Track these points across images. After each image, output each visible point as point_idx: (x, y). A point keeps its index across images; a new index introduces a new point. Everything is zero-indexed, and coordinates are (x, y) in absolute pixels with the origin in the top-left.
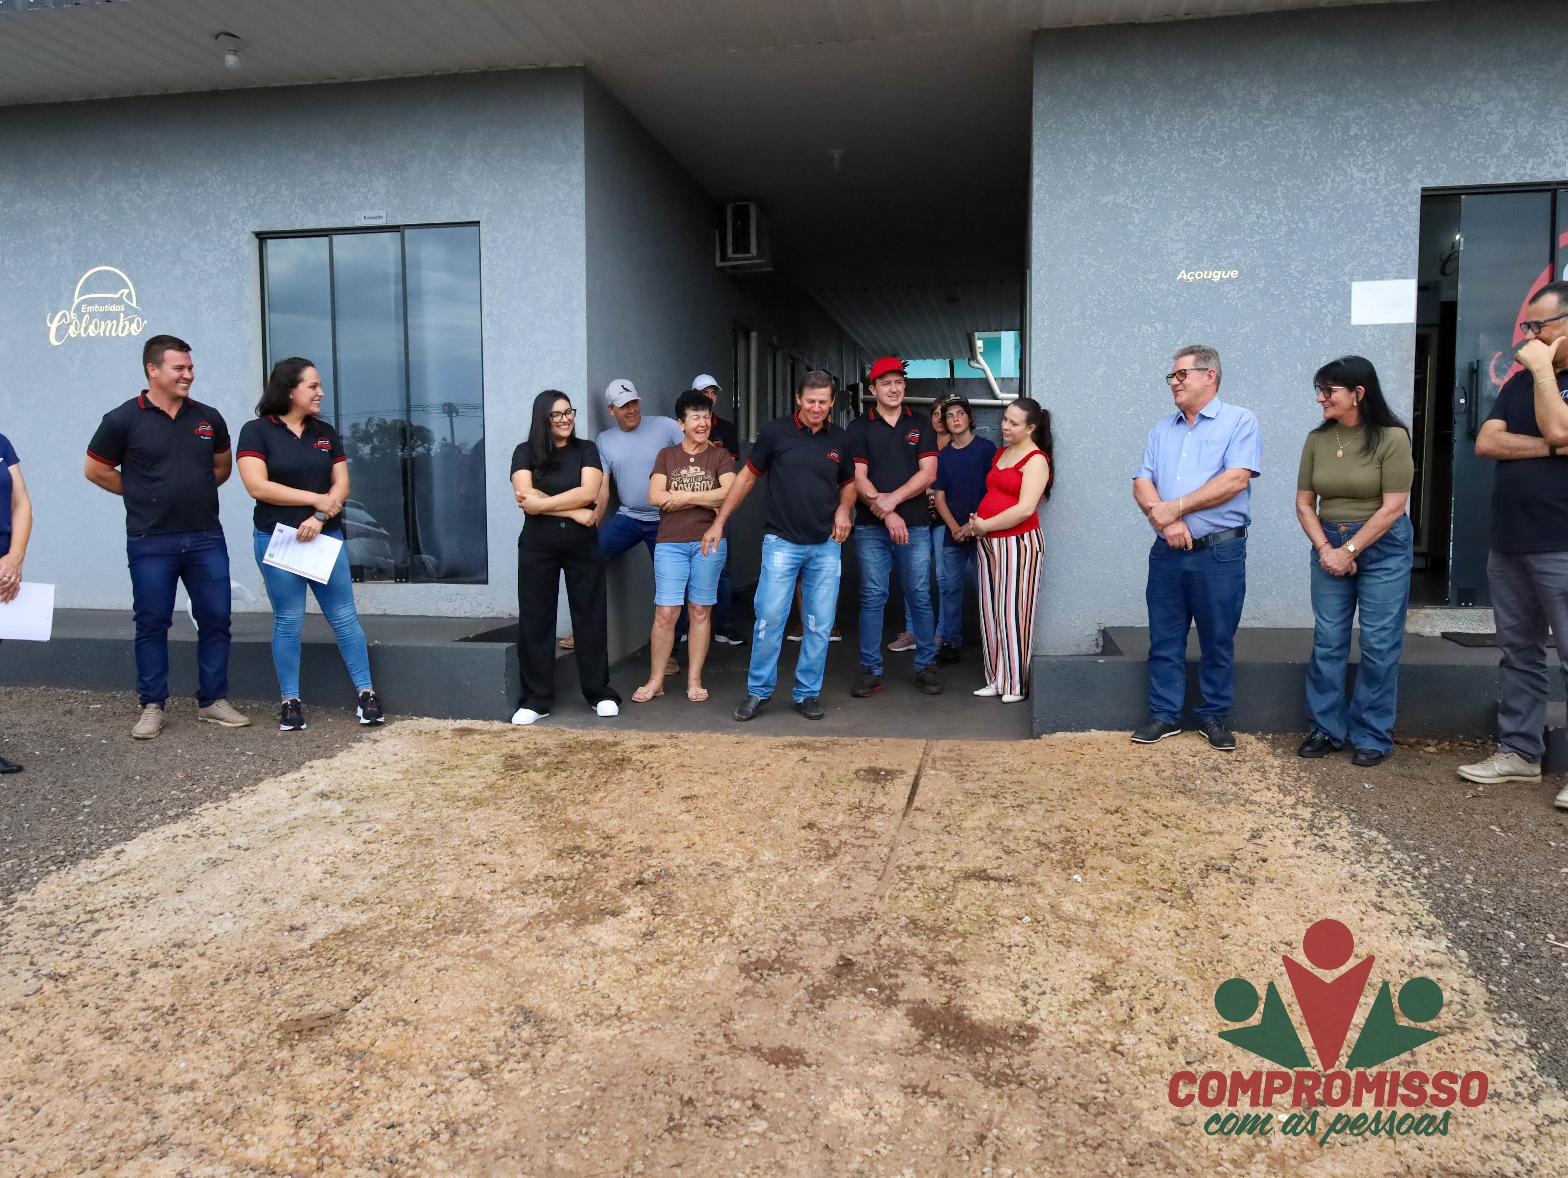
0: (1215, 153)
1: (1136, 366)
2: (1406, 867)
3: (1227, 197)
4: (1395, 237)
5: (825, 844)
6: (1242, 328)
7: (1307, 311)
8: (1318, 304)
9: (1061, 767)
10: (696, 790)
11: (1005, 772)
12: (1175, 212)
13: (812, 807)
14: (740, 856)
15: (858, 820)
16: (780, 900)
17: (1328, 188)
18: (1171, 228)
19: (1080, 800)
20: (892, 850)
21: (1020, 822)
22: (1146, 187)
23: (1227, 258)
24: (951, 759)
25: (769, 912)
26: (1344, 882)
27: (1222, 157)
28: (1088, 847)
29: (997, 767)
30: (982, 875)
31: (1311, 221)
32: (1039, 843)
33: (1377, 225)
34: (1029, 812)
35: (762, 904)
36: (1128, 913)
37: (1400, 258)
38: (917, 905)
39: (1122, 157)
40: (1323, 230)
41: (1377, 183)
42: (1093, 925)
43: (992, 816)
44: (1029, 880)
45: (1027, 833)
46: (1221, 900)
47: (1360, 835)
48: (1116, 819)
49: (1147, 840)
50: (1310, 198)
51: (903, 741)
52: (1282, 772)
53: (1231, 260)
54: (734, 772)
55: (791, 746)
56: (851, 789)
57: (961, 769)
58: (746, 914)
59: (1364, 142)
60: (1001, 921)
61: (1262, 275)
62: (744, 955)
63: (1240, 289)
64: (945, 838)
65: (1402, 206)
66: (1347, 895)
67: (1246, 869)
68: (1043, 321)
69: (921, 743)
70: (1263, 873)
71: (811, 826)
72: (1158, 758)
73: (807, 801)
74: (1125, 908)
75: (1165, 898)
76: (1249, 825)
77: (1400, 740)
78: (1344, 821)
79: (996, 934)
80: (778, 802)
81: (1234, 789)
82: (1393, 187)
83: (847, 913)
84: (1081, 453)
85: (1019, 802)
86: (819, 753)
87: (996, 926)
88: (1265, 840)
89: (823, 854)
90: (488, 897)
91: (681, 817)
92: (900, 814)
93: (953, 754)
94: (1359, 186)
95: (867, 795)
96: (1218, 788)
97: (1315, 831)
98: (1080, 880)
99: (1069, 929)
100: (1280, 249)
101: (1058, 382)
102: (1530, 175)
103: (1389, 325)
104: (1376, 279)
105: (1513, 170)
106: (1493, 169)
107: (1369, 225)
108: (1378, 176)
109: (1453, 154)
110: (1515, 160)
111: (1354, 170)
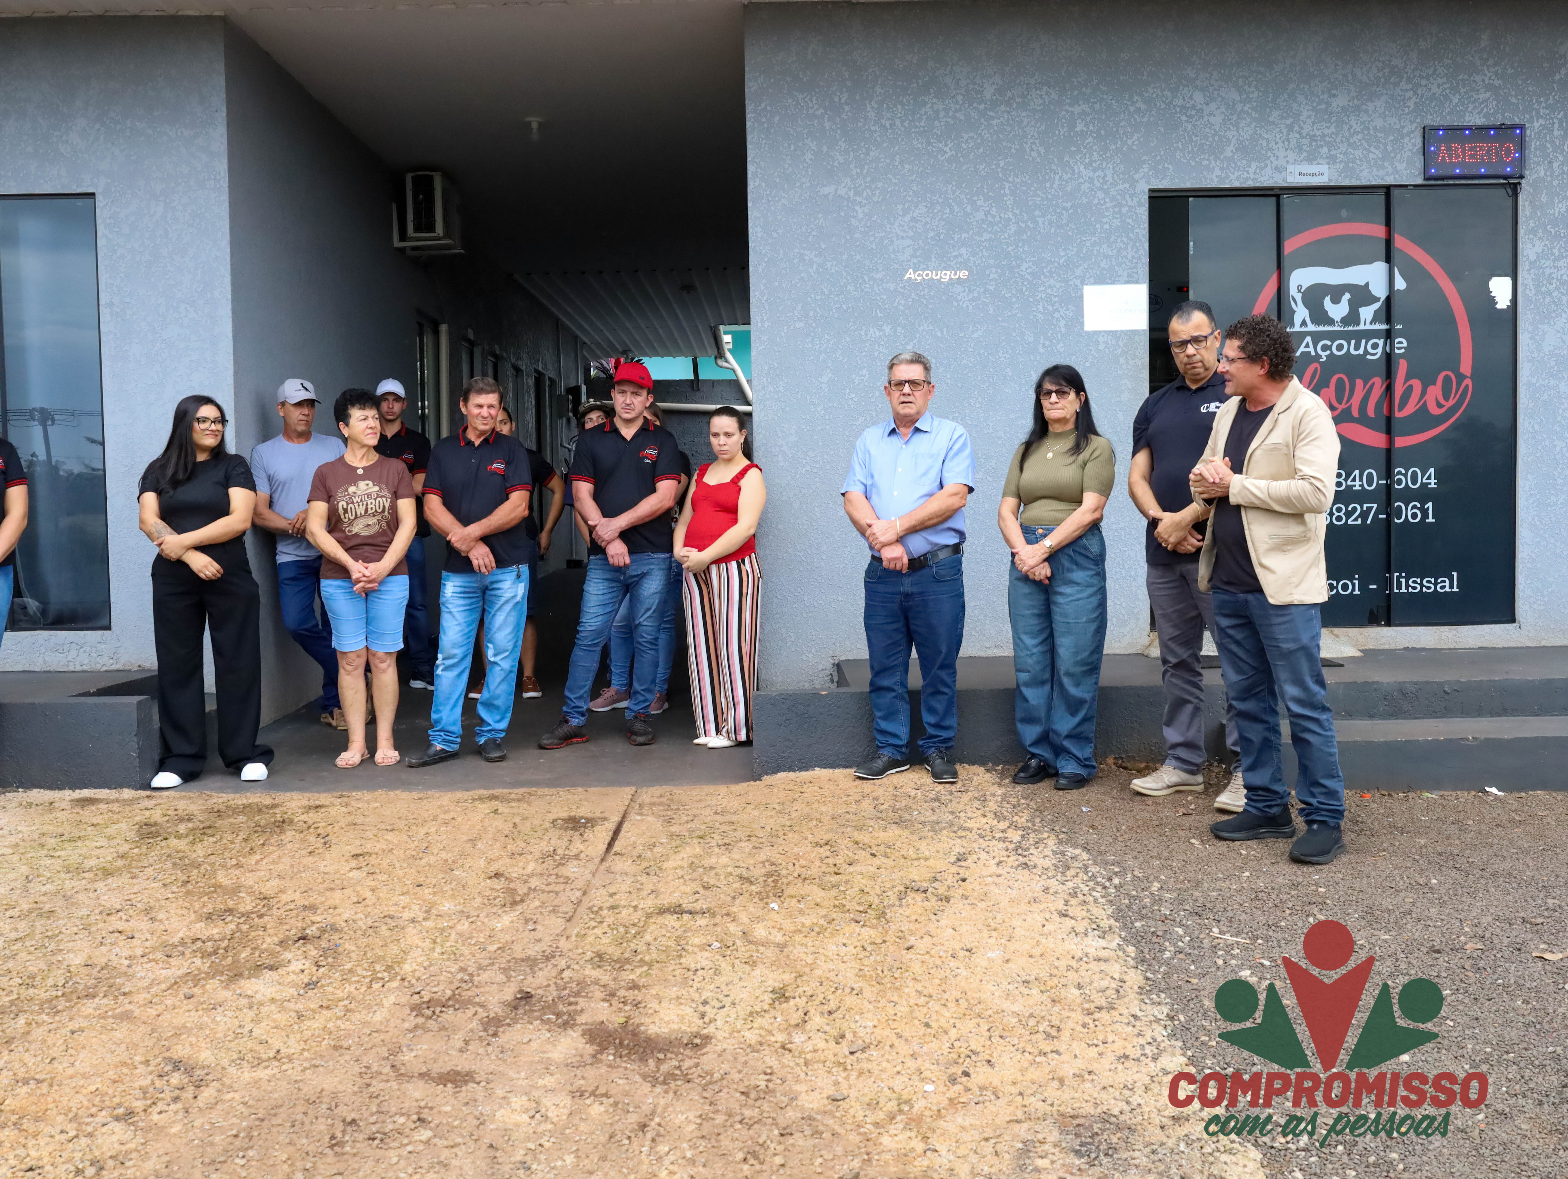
0: (940, 145)
1: (864, 372)
2: (1099, 880)
3: (954, 192)
4: (1125, 239)
5: (512, 892)
6: (973, 332)
7: (1040, 316)
8: (1050, 308)
9: (777, 806)
10: (368, 847)
11: (716, 813)
12: (900, 207)
13: (500, 857)
14: (417, 907)
15: (551, 867)
16: (458, 946)
17: (1055, 186)
18: (897, 224)
19: (790, 835)
20: (585, 893)
21: (724, 860)
22: (868, 179)
23: (956, 257)
24: (660, 804)
25: (445, 956)
26: (1036, 895)
27: (947, 149)
28: (790, 878)
29: (708, 810)
30: (678, 910)
31: (1040, 220)
32: (741, 877)
33: (1106, 226)
34: (735, 850)
35: (438, 950)
36: (819, 933)
37: (1131, 261)
38: (605, 940)
39: (842, 145)
40: (1053, 230)
41: (1105, 182)
42: (782, 947)
43: (696, 856)
44: (724, 911)
45: (730, 869)
46: (913, 918)
47: (1063, 854)
48: (824, 851)
49: (851, 869)
50: (1038, 196)
51: (609, 790)
52: (1003, 800)
53: (960, 259)
54: (414, 828)
55: (481, 799)
56: (546, 838)
57: (669, 813)
58: (419, 960)
59: (1090, 139)
60: (690, 949)
61: (992, 276)
62: (416, 996)
63: (970, 291)
64: (643, 878)
65: (1130, 207)
66: (1035, 905)
67: (944, 888)
68: (763, 321)
69: (629, 791)
70: (961, 891)
71: (497, 875)
72: (879, 792)
73: (496, 852)
74: (817, 929)
75: (858, 919)
76: (957, 850)
77: (1128, 765)
78: (1052, 842)
79: (683, 960)
80: (463, 855)
81: (951, 817)
82: (1121, 187)
83: (530, 952)
84: (808, 468)
85: (726, 841)
86: (513, 804)
87: (684, 953)
88: (969, 862)
89: (509, 899)
90: (126, 962)
91: (351, 875)
92: (597, 861)
93: (664, 800)
94: (1087, 185)
95: (563, 843)
96: (935, 818)
97: (1020, 851)
98: (776, 908)
99: (758, 951)
100: (1010, 249)
101: (781, 389)
102: (1253, 180)
103: (1122, 331)
104: (1107, 283)
105: (1237, 174)
106: (1217, 172)
107: (1098, 226)
108: (1105, 175)
109: (1178, 155)
110: (1239, 164)
111: (1082, 167)
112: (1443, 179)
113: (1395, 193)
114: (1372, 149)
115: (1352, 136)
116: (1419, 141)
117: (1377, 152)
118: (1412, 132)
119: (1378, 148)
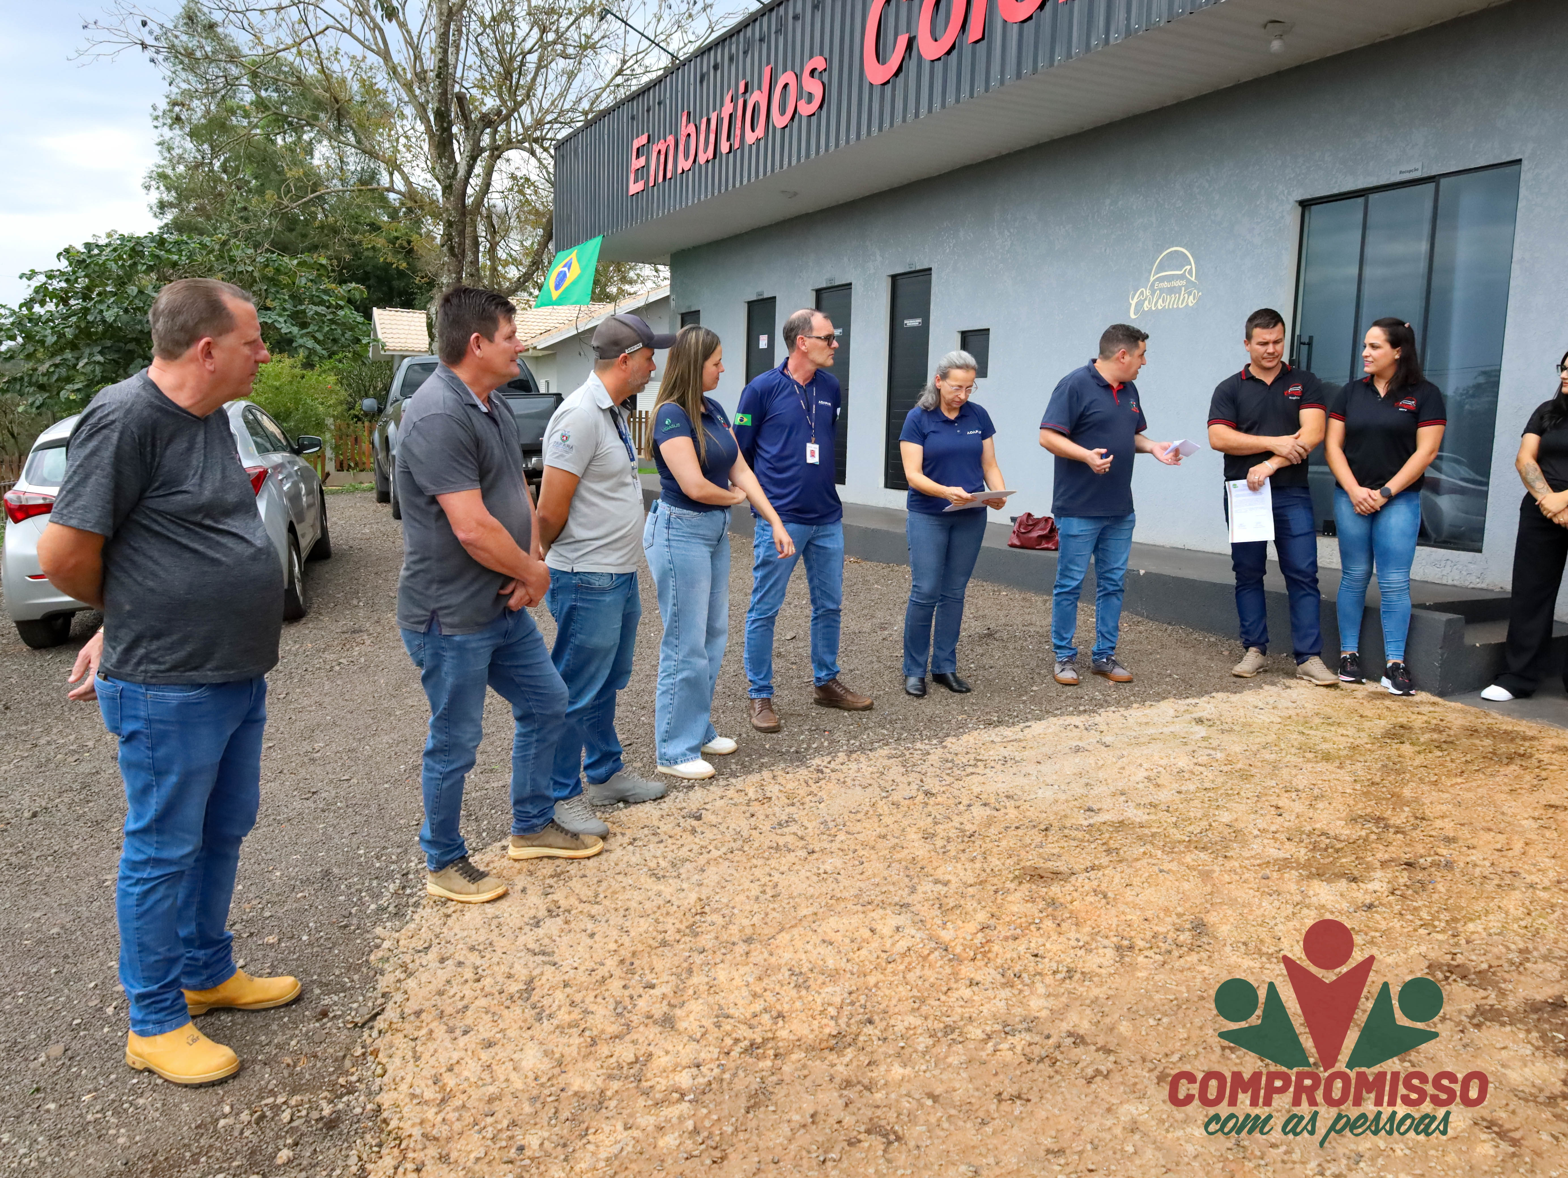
16: (1550, 926)
25: (1523, 931)
62: (1449, 957)
90: (1256, 832)
91: (1523, 822)
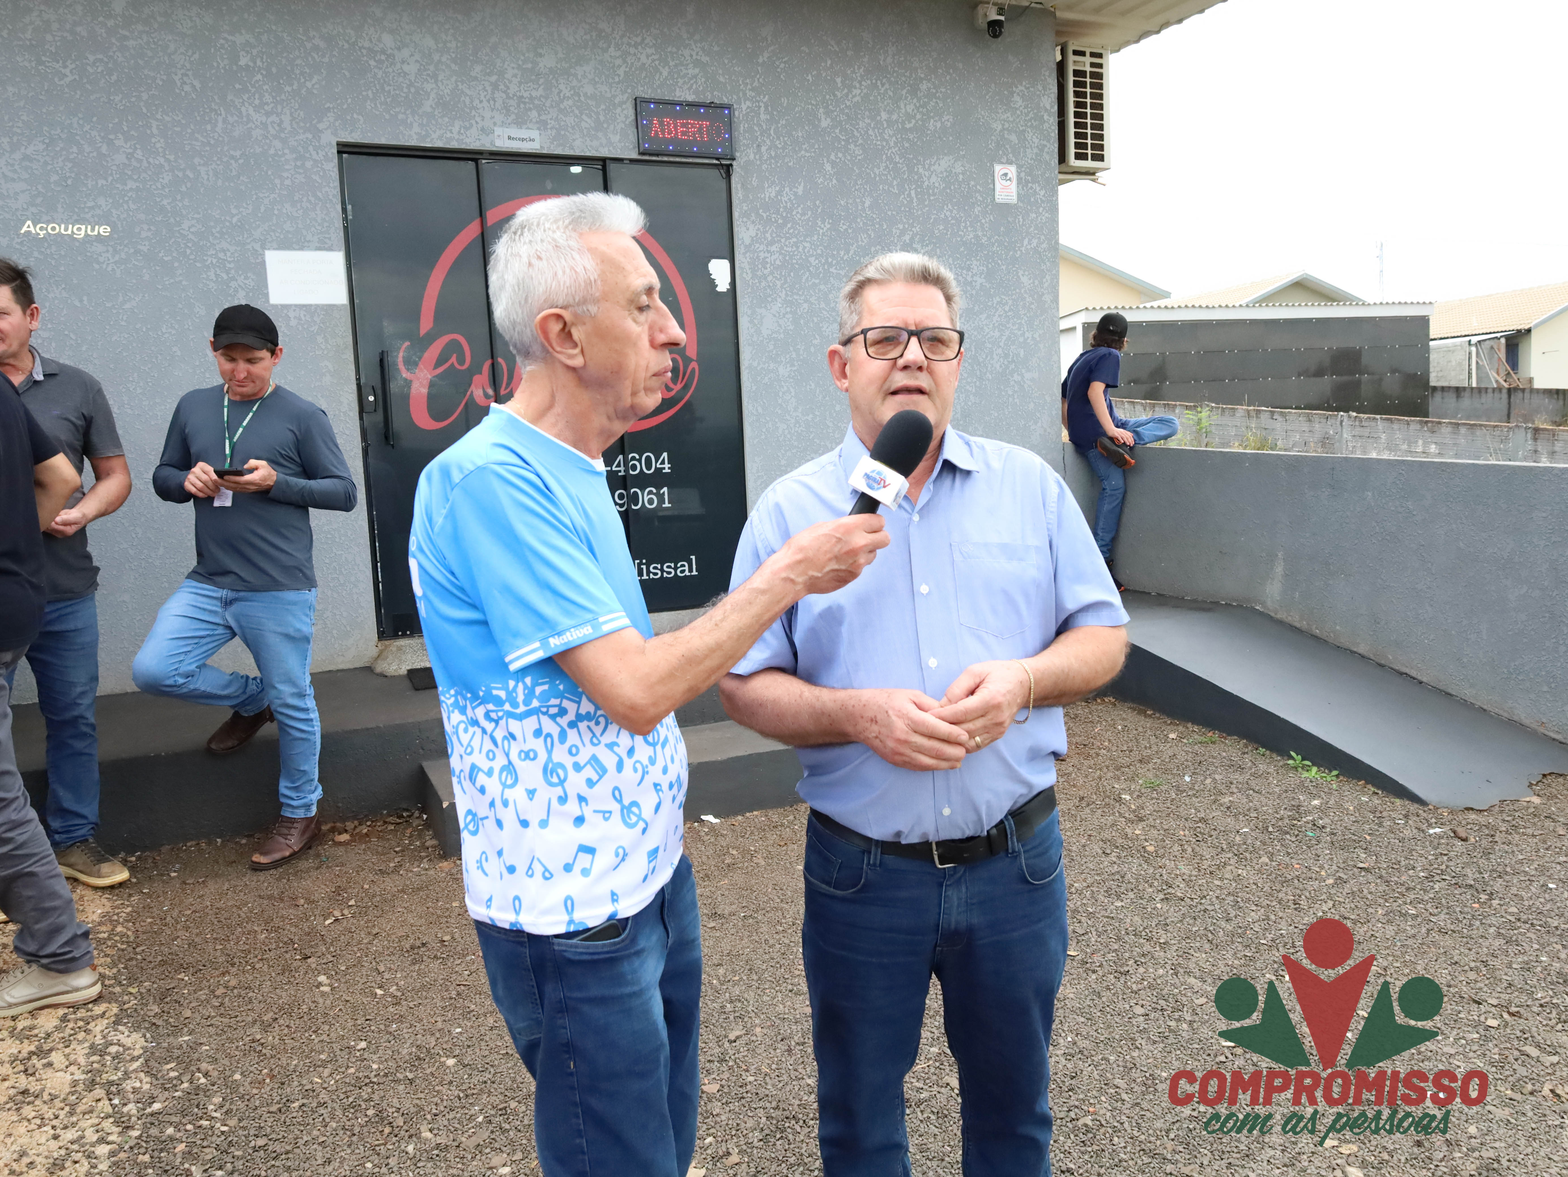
0: (56, 66)
3: (81, 126)
4: (312, 199)
6: (124, 302)
7: (212, 285)
8: (225, 277)
17: (219, 130)
23: (92, 208)
27: (67, 72)
31: (203, 170)
33: (288, 182)
37: (321, 224)
40: (220, 183)
41: (282, 130)
50: (197, 140)
53: (98, 212)
59: (259, 77)
61: (144, 234)
63: (116, 252)
65: (315, 161)
82: (301, 137)
94: (259, 132)
100: (165, 202)
102: (457, 140)
103: (317, 306)
104: (295, 249)
105: (438, 133)
106: (416, 128)
107: (277, 181)
108: (281, 121)
109: (369, 105)
110: (440, 120)
111: (251, 111)
112: (658, 155)
113: (612, 167)
114: (584, 117)
115: (562, 101)
116: (631, 112)
117: (589, 120)
118: (625, 103)
119: (590, 117)
